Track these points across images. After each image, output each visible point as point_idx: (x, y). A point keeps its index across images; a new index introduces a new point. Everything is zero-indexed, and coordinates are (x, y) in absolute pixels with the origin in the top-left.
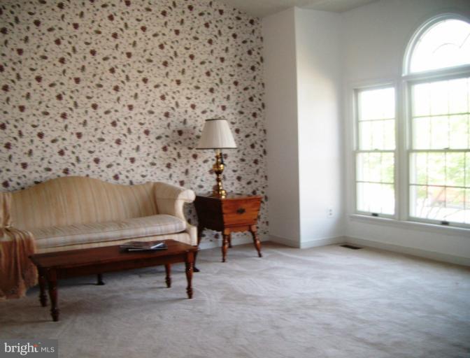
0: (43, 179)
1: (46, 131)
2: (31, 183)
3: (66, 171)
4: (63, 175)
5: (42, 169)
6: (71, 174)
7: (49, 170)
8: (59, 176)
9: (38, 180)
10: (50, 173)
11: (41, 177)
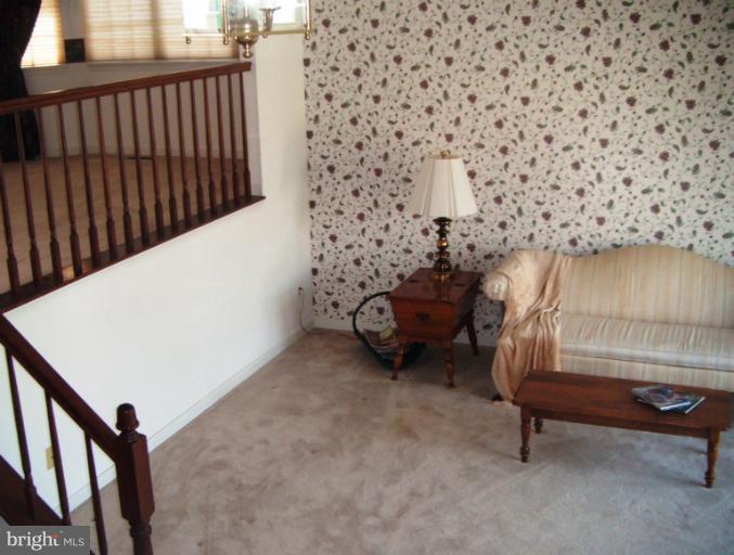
0: (624, 242)
1: (637, 176)
2: (607, 244)
3: (660, 235)
4: (654, 240)
5: (625, 227)
6: (666, 241)
7: (634, 230)
8: (648, 241)
9: (618, 242)
10: (635, 235)
11: (622, 239)
